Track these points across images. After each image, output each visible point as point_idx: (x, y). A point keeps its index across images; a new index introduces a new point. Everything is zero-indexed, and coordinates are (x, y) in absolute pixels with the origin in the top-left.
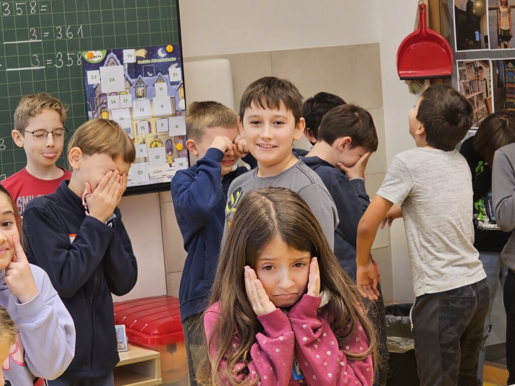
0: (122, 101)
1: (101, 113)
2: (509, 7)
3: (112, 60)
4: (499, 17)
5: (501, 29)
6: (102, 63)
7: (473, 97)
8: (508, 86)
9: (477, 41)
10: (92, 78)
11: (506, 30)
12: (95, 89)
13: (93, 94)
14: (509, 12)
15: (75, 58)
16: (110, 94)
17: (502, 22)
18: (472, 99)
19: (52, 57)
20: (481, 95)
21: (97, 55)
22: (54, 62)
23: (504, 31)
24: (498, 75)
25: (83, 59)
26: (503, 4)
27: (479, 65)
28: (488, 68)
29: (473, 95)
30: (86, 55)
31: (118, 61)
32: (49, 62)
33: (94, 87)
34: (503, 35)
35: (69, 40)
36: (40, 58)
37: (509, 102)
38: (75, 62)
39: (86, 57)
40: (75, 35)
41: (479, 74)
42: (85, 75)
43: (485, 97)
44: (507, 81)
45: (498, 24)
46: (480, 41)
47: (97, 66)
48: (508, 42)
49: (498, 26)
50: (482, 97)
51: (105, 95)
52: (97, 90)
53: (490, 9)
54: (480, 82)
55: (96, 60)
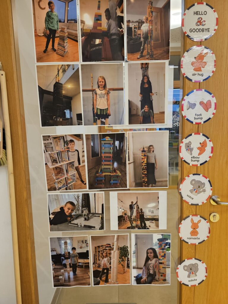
2: (107, 89)
4: (95, 98)
5: (97, 108)
7: (61, 165)
8: (103, 155)
9: (68, 119)
11: (103, 110)
14: (108, 94)
17: (98, 102)
18: (60, 167)
20: (72, 164)
23: (101, 110)
24: (93, 147)
26: (100, 86)
27: (69, 138)
28: (81, 142)
29: (62, 164)
34: (99, 113)
37: (104, 168)
41: (69, 146)
43: (76, 164)
44: (103, 151)
45: (93, 104)
46: (71, 118)
48: (105, 119)
49: (93, 106)
50: (73, 165)
53: (83, 91)
54: (70, 153)
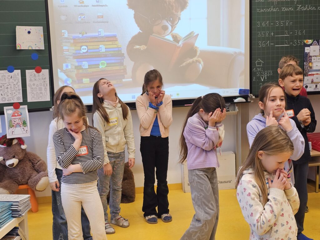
0: (318, 59)
1: (309, 63)
3: (315, 44)
6: (311, 45)
10: (307, 50)
12: (308, 54)
13: (307, 56)
15: (301, 42)
16: (313, 56)
19: (293, 42)
21: (310, 41)
22: (293, 44)
25: (304, 43)
30: (305, 41)
31: (318, 44)
32: (291, 43)
33: (307, 53)
35: (300, 36)
36: (288, 42)
38: (301, 44)
39: (305, 42)
40: (302, 34)
42: (304, 49)
47: (309, 46)
51: (311, 56)
52: (309, 54)
55: (309, 43)
